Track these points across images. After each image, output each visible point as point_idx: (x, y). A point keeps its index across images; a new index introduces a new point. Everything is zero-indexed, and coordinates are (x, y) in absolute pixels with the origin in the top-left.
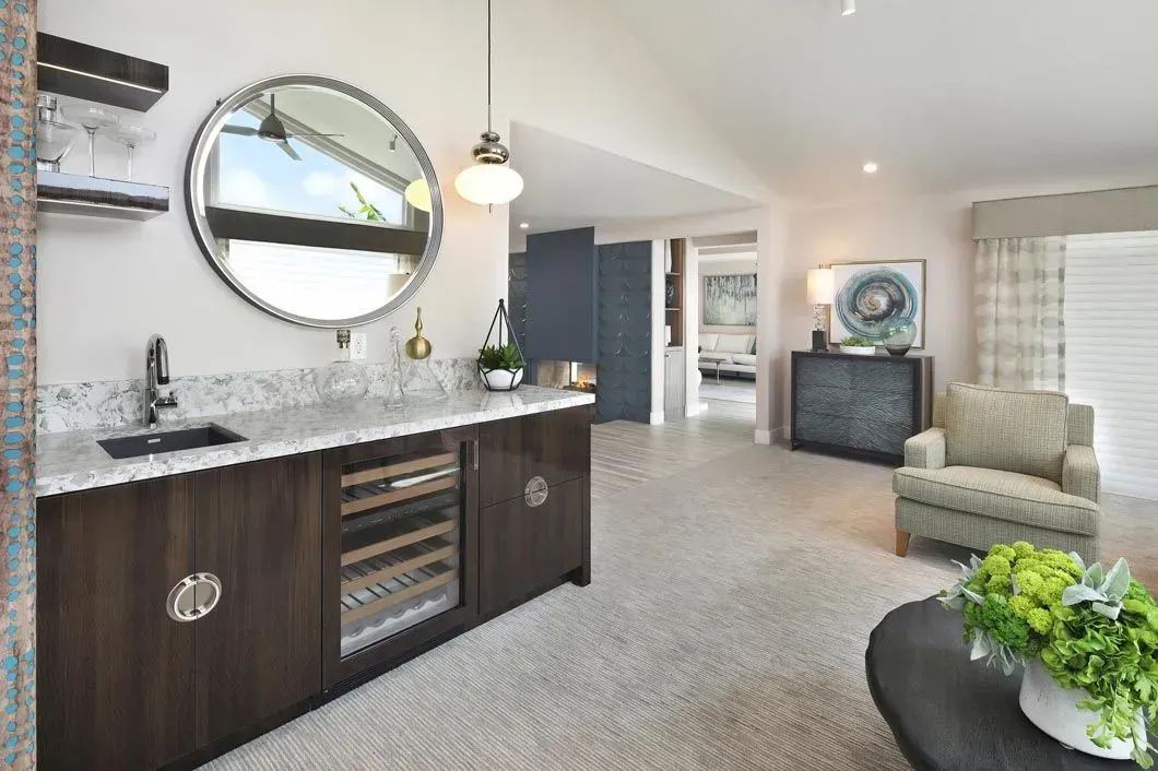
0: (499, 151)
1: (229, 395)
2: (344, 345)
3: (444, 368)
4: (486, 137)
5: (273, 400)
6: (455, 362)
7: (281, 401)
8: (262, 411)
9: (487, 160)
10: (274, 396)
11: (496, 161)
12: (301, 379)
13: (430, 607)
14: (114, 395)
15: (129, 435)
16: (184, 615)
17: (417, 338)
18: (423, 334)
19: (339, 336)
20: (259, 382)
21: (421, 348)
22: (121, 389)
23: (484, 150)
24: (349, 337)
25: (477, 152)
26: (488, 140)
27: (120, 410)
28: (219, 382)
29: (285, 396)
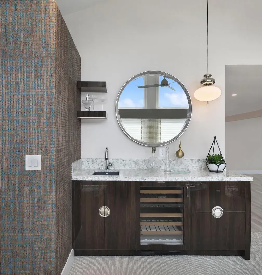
0: (210, 80)
1: (126, 164)
2: (154, 152)
3: (194, 162)
4: (206, 76)
5: (137, 167)
6: (199, 160)
7: (139, 167)
8: (134, 170)
9: (206, 85)
10: (137, 166)
11: (210, 84)
12: (145, 162)
13: (174, 241)
14: (101, 162)
15: (102, 171)
16: (102, 215)
17: (179, 151)
18: (181, 149)
19: (152, 149)
20: (133, 161)
21: (180, 154)
22: (103, 161)
23: (204, 81)
24: (155, 149)
25: (202, 83)
26: (207, 77)
27: (103, 165)
28: (123, 160)
29: (140, 166)
